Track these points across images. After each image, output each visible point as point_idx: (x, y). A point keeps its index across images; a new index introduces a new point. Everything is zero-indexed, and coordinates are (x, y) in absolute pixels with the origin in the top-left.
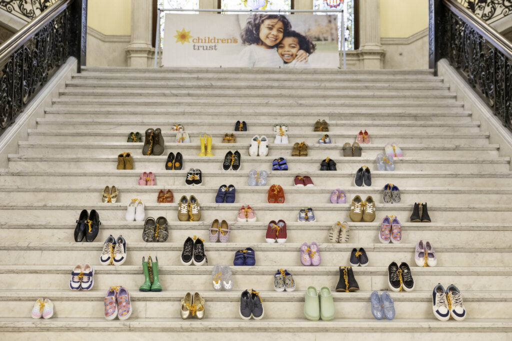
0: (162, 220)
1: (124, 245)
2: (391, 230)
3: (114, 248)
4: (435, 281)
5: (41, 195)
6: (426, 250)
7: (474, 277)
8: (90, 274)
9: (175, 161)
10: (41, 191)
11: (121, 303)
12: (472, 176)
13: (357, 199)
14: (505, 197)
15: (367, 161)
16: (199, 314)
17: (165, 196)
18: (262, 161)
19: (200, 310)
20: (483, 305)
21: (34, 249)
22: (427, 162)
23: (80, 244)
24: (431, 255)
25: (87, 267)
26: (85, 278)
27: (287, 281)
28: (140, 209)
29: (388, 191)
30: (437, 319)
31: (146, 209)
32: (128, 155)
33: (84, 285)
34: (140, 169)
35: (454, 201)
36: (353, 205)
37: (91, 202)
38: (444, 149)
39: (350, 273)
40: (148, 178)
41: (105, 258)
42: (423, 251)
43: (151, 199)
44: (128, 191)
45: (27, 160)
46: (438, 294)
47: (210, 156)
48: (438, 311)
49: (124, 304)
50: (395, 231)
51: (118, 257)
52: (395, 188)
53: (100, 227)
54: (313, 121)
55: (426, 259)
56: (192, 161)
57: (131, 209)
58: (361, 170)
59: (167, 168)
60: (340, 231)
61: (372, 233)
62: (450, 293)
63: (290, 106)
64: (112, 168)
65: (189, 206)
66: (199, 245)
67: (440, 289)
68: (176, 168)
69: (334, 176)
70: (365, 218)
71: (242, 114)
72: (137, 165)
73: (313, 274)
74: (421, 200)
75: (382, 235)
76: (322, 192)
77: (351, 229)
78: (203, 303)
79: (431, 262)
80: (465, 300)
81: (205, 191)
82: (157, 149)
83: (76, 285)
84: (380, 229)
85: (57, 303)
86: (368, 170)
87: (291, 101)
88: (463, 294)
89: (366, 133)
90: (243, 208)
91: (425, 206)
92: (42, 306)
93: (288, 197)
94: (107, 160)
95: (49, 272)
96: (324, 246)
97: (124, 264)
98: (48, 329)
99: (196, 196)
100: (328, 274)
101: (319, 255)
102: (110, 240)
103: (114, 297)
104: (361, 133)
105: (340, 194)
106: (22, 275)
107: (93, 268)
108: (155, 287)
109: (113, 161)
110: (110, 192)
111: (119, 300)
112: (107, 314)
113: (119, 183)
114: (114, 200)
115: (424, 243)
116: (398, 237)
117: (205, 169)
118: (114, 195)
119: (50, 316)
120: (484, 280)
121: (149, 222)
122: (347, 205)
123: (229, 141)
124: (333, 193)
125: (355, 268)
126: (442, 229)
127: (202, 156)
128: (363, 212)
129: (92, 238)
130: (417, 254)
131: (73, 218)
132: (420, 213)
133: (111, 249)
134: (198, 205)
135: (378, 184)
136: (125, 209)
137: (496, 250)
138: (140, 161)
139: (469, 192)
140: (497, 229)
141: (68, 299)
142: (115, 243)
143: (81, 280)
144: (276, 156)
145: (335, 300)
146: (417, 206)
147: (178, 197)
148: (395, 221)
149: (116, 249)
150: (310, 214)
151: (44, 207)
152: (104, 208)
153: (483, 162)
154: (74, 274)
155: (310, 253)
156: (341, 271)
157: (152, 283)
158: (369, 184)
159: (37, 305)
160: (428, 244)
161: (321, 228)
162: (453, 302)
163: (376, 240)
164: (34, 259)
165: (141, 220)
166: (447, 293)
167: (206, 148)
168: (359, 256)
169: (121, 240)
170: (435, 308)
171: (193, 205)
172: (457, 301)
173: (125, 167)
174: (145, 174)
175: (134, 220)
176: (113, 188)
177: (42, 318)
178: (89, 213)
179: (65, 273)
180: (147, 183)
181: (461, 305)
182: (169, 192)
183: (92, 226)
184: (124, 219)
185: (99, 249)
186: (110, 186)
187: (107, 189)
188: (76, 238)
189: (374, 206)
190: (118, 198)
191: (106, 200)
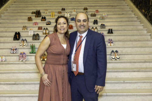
0: (38, 34)
1: (26, 41)
4: (112, 49)
5: (6, 29)
6: (110, 42)
7: (123, 49)
8: (16, 49)
9: (44, 19)
10: (6, 27)
12: (126, 21)
13: (93, 28)
14: (135, 27)
15: (97, 18)
17: (40, 28)
19: (46, 58)
20: (125, 56)
21: (2, 43)
22: (114, 18)
24: (112, 43)
25: (15, 47)
26: (15, 50)
28: (32, 32)
29: (102, 26)
30: (112, 60)
31: (34, 32)
32: (31, 17)
33: (14, 52)
35: (121, 28)
38: (119, 14)
40: (36, 23)
41: (21, 45)
43: (36, 29)
44: (30, 27)
45: (3, 19)
46: (112, 53)
48: (112, 58)
49: (24, 57)
51: (24, 44)
52: (104, 25)
53: (20, 37)
54: (83, 8)
55: (111, 44)
56: (48, 19)
57: (30, 32)
58: (95, 20)
59: (42, 21)
62: (116, 53)
63: (78, 4)
64: (26, 21)
65: (46, 31)
67: (113, 51)
68: (44, 21)
71: (64, 6)
79: (112, 44)
80: (120, 55)
81: (51, 27)
82: (39, 16)
83: (12, 52)
85: (6, 57)
86: (97, 20)
87: (78, 3)
88: (119, 53)
89: (98, 10)
91: (112, 30)
92: (2, 58)
93: (74, 28)
94: (25, 19)
95: (5, 49)
97: (26, 46)
98: (3, 64)
99: (48, 28)
102: (22, 40)
103: (21, 55)
104: (96, 11)
107: (17, 47)
108: (34, 52)
110: (25, 27)
112: (19, 60)
115: (110, 39)
117: (51, 21)
119: (4, 60)
120: (126, 49)
121: (34, 35)
123: (59, 13)
126: (116, 36)
127: (51, 18)
129: (18, 39)
130: (108, 42)
131: (13, 34)
132: (110, 32)
133: (22, 42)
134: (48, 30)
135: (99, 24)
136: (28, 32)
137: (130, 41)
138: (34, 19)
139: (125, 26)
140: (132, 35)
141: (9, 56)
142: (24, 41)
143: (13, 51)
144: (72, 17)
146: (109, 29)
147: (43, 28)
148: (103, 33)
151: (6, 32)
153: (130, 18)
154: (11, 49)
157: (33, 51)
158: (97, 24)
159: (0, 58)
160: (111, 40)
162: (116, 55)
166: (115, 53)
167: (53, 15)
169: (25, 40)
170: (111, 57)
171: (47, 30)
172: (117, 55)
173: (30, 21)
174: (35, 22)
175: (31, 35)
176: (26, 26)
177: (2, 61)
178: (17, 33)
179: (9, 49)
180: (35, 25)
181: (119, 56)
182: (41, 27)
183: (18, 36)
184: (28, 34)
185: (20, 42)
186: (25, 26)
187: (24, 27)
188: (14, 40)
189: (97, 30)
190: (27, 29)
191: (24, 29)
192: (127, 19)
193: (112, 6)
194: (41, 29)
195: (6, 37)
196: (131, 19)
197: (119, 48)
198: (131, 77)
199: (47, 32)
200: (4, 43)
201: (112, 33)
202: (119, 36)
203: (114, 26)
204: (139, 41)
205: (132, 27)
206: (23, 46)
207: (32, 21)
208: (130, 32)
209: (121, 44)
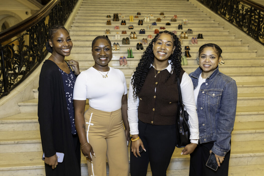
0: (127, 39)
1: (119, 45)
2: (195, 41)
3: (116, 46)
9: (124, 23)
10: (86, 31)
11: (125, 61)
13: (182, 33)
14: (221, 33)
15: (180, 23)
18: (149, 23)
28: (119, 36)
29: (189, 31)
31: (121, 36)
32: (110, 21)
34: (114, 25)
35: (209, 34)
38: (199, 20)
39: (188, 52)
41: (114, 49)
44: (113, 31)
45: (79, 23)
47: (133, 22)
49: (126, 61)
51: (118, 49)
52: (191, 30)
54: (160, 13)
56: (129, 23)
57: (116, 36)
58: (179, 25)
59: (121, 25)
63: (151, 9)
65: (134, 35)
66: (141, 45)
68: (124, 25)
69: (169, 27)
70: (185, 38)
72: (112, 24)
74: (201, 33)
75: (192, 42)
81: (136, 31)
82: (117, 19)
84: (191, 41)
86: (181, 25)
87: (151, 8)
89: (176, 16)
90: (149, 36)
94: (103, 23)
97: (120, 51)
102: (115, 44)
103: (122, 60)
104: (175, 16)
105: (175, 32)
108: (132, 57)
109: (105, 23)
111: (124, 60)
112: (121, 64)
114: (109, 33)
116: (197, 43)
118: (109, 32)
121: (124, 39)
123: (137, 18)
128: (185, 36)
132: (200, 37)
134: (136, 34)
135: (185, 29)
136: (114, 36)
138: (113, 23)
142: (116, 45)
144: (153, 22)
145: (188, 60)
146: (199, 35)
148: (196, 38)
157: (130, 56)
158: (182, 29)
163: (190, 44)
165: (121, 39)
167: (131, 20)
168: (188, 48)
172: (222, 59)
173: (109, 25)
174: (116, 26)
175: (118, 39)
176: (109, 30)
180: (117, 29)
181: (223, 61)
182: (125, 31)
184: (115, 39)
186: (108, 30)
187: (107, 30)
190: (110, 33)
191: (107, 33)
192: (208, 25)
193: (187, 12)
194: (126, 33)
196: (212, 25)
198: (243, 82)
201: (202, 38)
203: (203, 31)
204: (234, 46)
205: (218, 33)
207: (111, 24)
208: (218, 37)
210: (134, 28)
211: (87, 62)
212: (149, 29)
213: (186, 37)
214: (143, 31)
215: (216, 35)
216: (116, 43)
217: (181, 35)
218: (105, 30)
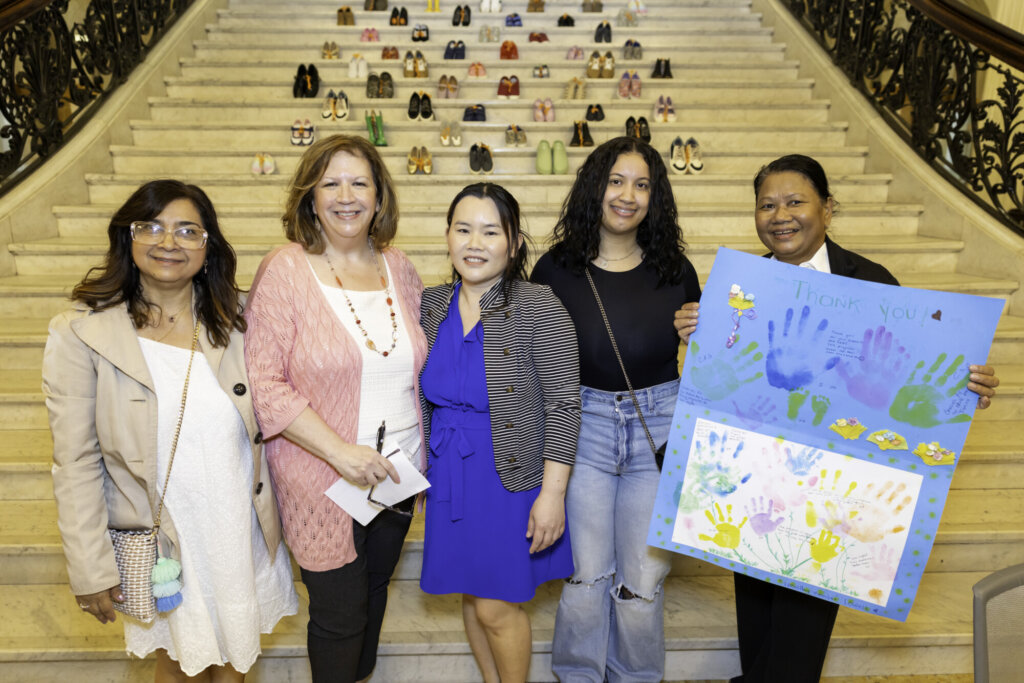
0: (386, 76)
1: (346, 100)
2: (630, 87)
3: (335, 103)
4: (673, 137)
5: (256, 53)
6: (666, 107)
7: (714, 134)
8: (311, 130)
9: (399, 16)
10: (256, 48)
12: (721, 33)
13: (596, 55)
14: (753, 55)
15: (608, 18)
16: (427, 169)
17: (389, 53)
18: (494, 18)
19: (428, 164)
20: (723, 161)
21: (250, 106)
22: (673, 19)
23: (299, 100)
24: (671, 111)
25: (307, 122)
26: (306, 134)
27: (519, 137)
28: (363, 66)
29: (630, 47)
31: (369, 66)
32: (348, 10)
33: (306, 141)
34: (361, 26)
36: (591, 60)
37: (309, 58)
38: (692, 5)
39: (585, 128)
40: (371, 34)
41: (326, 113)
42: (663, 106)
43: (375, 57)
44: (349, 48)
45: (239, 16)
46: (676, 148)
47: (437, 13)
48: (675, 165)
50: (635, 87)
51: (340, 113)
52: (637, 45)
53: (320, 84)
55: (666, 116)
56: (418, 18)
57: (353, 66)
58: (601, 26)
59: (392, 24)
60: (576, 88)
61: (610, 91)
62: (689, 147)
64: (333, 25)
65: (415, 62)
66: (426, 102)
67: (678, 142)
68: (400, 24)
69: (572, 33)
70: (604, 74)
72: (358, 21)
73: (546, 130)
74: (664, 56)
75: (620, 92)
76: (559, 49)
77: (586, 86)
78: (430, 157)
79: (671, 118)
80: (705, 155)
81: (433, 49)
82: (380, 3)
83: (297, 141)
84: (619, 86)
85: (278, 159)
86: (608, 26)
88: (702, 148)
90: (473, 65)
91: (667, 63)
92: (262, 162)
93: (521, 54)
94: (325, 17)
95: (268, 128)
96: (558, 102)
97: (348, 120)
98: (269, 183)
99: (423, 53)
100: (562, 130)
101: (554, 113)
102: (331, 95)
105: (577, 52)
106: (239, 133)
107: (315, 123)
108: (380, 142)
109: (332, 17)
110: (329, 49)
113: (340, 41)
114: (334, 57)
115: (665, 99)
116: (637, 94)
117: (431, 25)
118: (334, 52)
119: (271, 171)
120: (724, 136)
121: (372, 78)
122: (584, 62)
124: (571, 50)
125: (591, 124)
126: (684, 86)
127: (429, 13)
128: (602, 68)
129: (313, 94)
130: (656, 110)
131: (290, 75)
132: (662, 70)
133: (332, 105)
134: (424, 61)
135: (618, 42)
136: (346, 66)
137: (740, 106)
138: (362, 17)
139: (715, 50)
140: (743, 86)
141: (289, 154)
142: (336, 98)
143: (302, 136)
144: (509, 12)
145: (569, 155)
146: (659, 62)
147: (403, 54)
148: (636, 76)
149: (337, 105)
150: (545, 72)
151: (260, 64)
152: (324, 66)
153: (733, 19)
154: (293, 129)
155: (544, 110)
156: (576, 126)
157: (377, 139)
158: (609, 40)
159: (257, 162)
160: (669, 101)
161: (556, 86)
162: (691, 155)
163: (615, 97)
164: (252, 116)
165: (363, 77)
166: (686, 147)
167: (434, 5)
168: (595, 113)
169: (342, 95)
170: (672, 162)
171: (419, 62)
172: (695, 155)
173: (345, 23)
174: (367, 30)
175: (357, 77)
176: (333, 44)
177: (263, 173)
178: (307, 68)
179: (285, 128)
180: (370, 39)
181: (700, 159)
182: (394, 49)
183: (312, 82)
184: (347, 76)
185: (320, 106)
186: (330, 42)
187: (326, 46)
188: (296, 95)
189: (613, 61)
190: (338, 55)
191: (327, 57)
194: (396, 56)
195: (261, 84)
196: (737, 25)
197: (699, 130)
199: (421, 68)
200: (258, 106)
201: (667, 74)
202: (697, 86)
203: (676, 49)
204: (771, 106)
205: (742, 55)
206: (334, 119)
207: (353, 23)
208: (737, 72)
209: (702, 117)
210: (431, 36)
211: (220, 160)
212: (485, 39)
213: (608, 70)
214: (456, 49)
215: (724, 63)
216: (337, 91)
217: (590, 64)
218: (322, 43)
